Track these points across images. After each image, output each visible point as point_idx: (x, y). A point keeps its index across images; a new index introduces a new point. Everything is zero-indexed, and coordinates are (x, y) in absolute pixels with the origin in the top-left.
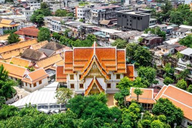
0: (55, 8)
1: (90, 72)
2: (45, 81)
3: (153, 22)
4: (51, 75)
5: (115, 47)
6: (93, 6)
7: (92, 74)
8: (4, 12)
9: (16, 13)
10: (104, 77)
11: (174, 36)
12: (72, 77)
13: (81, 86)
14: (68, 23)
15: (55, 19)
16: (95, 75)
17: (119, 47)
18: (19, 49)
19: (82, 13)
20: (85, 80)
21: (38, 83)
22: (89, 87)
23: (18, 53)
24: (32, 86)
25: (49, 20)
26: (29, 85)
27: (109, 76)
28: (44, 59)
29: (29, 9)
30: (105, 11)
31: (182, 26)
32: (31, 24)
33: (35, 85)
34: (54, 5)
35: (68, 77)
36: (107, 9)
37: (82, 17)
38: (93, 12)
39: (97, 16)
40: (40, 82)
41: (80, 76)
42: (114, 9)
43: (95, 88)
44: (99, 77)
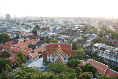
0: (41, 27)
2: (38, 57)
3: (81, 32)
4: (40, 55)
5: (68, 43)
6: (57, 26)
7: (58, 55)
9: (26, 29)
10: (63, 56)
11: (90, 38)
12: (49, 56)
13: (53, 60)
14: (47, 33)
15: (41, 31)
16: (59, 55)
17: (69, 43)
18: (27, 44)
19: (53, 29)
20: (55, 57)
21: (35, 58)
22: (57, 60)
23: (27, 45)
24: (33, 59)
25: (39, 32)
26: (31, 59)
27: (65, 55)
28: (37, 48)
29: (31, 28)
31: (92, 34)
32: (32, 34)
33: (34, 59)
34: (41, 26)
35: (48, 56)
37: (52, 30)
38: (57, 28)
39: (59, 30)
40: (36, 58)
41: (53, 56)
43: (59, 60)
44: (61, 56)
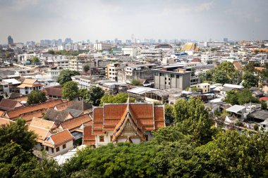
1: (123, 131)
2: (70, 144)
3: (194, 80)
4: (77, 137)
7: (126, 134)
8: (29, 72)
10: (140, 138)
12: (102, 139)
16: (129, 134)
18: (41, 110)
19: (115, 72)
20: (117, 140)
21: (61, 147)
25: (77, 79)
27: (146, 137)
28: (70, 120)
29: (55, 69)
30: (140, 69)
32: (56, 84)
33: (58, 150)
35: (97, 139)
36: (143, 68)
38: (127, 70)
39: (131, 75)
40: (64, 147)
41: (112, 137)
42: (150, 67)
44: (134, 137)
